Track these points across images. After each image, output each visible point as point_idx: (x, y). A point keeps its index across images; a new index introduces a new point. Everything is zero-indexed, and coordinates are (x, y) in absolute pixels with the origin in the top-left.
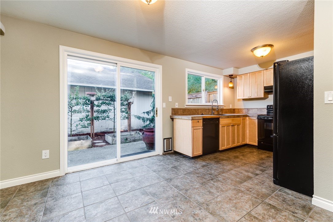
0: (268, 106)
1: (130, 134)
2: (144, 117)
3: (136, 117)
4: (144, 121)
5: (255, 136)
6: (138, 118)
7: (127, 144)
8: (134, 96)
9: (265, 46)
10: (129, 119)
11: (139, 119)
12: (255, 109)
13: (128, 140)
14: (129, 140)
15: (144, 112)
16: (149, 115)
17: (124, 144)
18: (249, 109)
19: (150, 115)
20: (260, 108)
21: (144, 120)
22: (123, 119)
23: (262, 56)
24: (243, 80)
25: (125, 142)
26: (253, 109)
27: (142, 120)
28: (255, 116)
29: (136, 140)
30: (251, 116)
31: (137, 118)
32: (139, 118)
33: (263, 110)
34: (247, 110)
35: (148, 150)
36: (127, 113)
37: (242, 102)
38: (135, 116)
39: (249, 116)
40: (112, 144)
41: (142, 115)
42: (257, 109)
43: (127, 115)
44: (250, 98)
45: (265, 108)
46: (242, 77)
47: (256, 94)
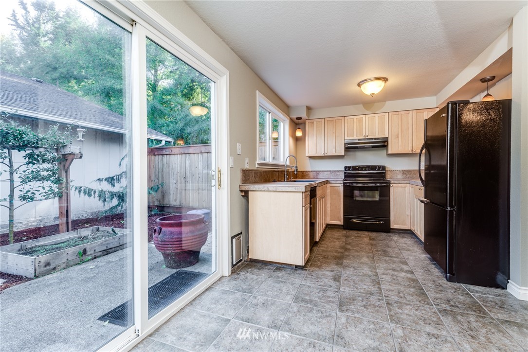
0: (346, 168)
1: (78, 236)
2: (104, 190)
3: (80, 192)
4: (105, 200)
5: (340, 212)
6: (85, 193)
7: (91, 265)
8: (81, 138)
9: (379, 79)
10: (64, 197)
11: (90, 195)
12: (327, 171)
13: (88, 253)
14: (92, 252)
15: (99, 179)
16: (114, 185)
17: (79, 267)
18: (319, 171)
19: (116, 184)
20: (334, 171)
21: (102, 195)
22: (44, 198)
23: (373, 94)
24: (315, 128)
25: (78, 260)
26: (324, 171)
27: (97, 198)
28: (340, 182)
29: (110, 251)
30: (333, 182)
31: (82, 193)
32: (89, 192)
33: (338, 173)
34: (315, 173)
35: (174, 271)
36: (58, 181)
37: (308, 161)
38: (76, 188)
39: (331, 182)
40: (36, 277)
41: (96, 186)
42: (330, 171)
43: (55, 187)
44: (326, 155)
45: (341, 171)
46: (313, 123)
47: (334, 150)
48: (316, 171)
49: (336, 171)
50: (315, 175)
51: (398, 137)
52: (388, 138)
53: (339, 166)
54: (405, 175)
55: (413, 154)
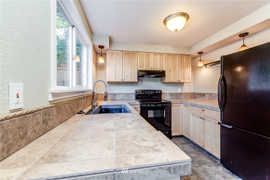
0: (136, 91)
12: (123, 94)
18: (116, 94)
20: (127, 94)
24: (114, 57)
26: (120, 94)
33: (131, 96)
34: (113, 95)
44: (123, 81)
45: (133, 93)
46: (113, 53)
47: (130, 78)
48: (114, 94)
49: (129, 94)
50: (113, 97)
51: (171, 71)
52: (165, 71)
53: (132, 90)
54: (171, 96)
55: (179, 83)
